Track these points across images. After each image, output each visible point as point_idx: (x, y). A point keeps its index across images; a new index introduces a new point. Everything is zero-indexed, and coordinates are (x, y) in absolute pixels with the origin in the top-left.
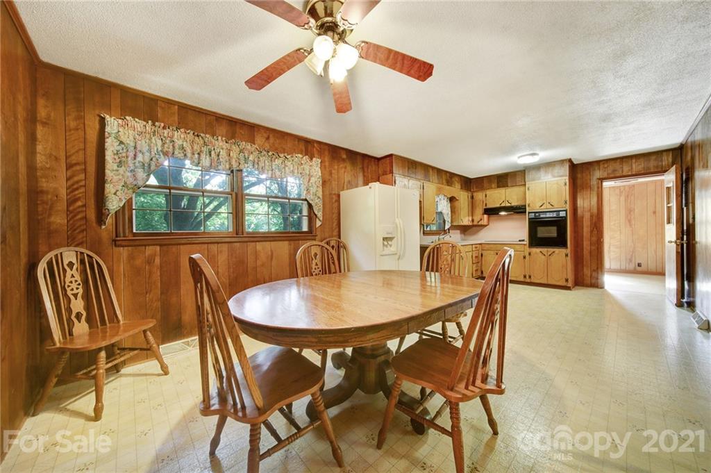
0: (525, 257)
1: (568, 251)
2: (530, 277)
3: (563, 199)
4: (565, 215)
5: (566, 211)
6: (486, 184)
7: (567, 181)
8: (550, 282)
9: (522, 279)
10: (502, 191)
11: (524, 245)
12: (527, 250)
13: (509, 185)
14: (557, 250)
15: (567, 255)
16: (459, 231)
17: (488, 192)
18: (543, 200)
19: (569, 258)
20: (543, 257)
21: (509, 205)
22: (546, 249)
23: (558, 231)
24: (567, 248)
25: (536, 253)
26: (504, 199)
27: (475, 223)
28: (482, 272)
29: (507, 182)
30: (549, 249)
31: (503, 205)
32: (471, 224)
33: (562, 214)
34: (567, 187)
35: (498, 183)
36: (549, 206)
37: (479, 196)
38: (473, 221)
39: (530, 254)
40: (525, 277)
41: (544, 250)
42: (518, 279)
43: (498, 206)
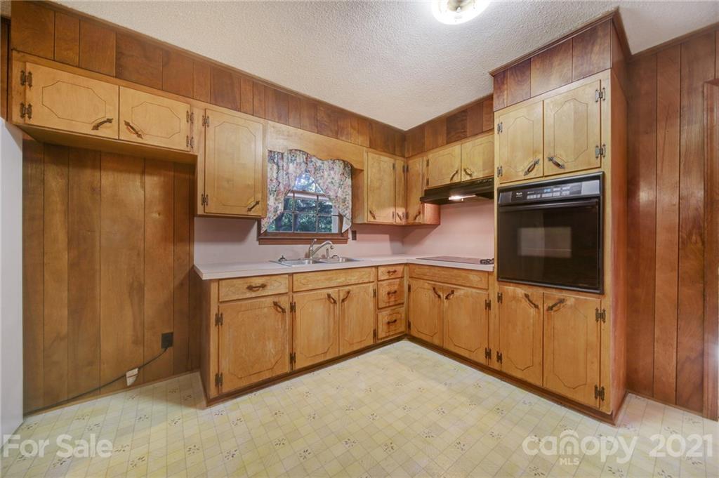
0: (488, 305)
1: (608, 302)
2: (500, 358)
3: (594, 140)
4: (597, 192)
5: (601, 178)
6: (428, 141)
7: (607, 85)
8: (550, 386)
9: (481, 359)
10: (456, 148)
11: (489, 273)
12: (495, 287)
13: (468, 134)
14: (571, 298)
15: (601, 316)
16: (387, 236)
17: (432, 156)
18: (535, 152)
19: (608, 325)
20: (532, 311)
21: (468, 178)
22: (541, 291)
23: (576, 241)
24: (602, 293)
25: (514, 298)
26: (457, 166)
27: (411, 220)
28: (409, 326)
29: (464, 127)
30: (548, 292)
31: (456, 180)
32: (403, 222)
33: (589, 188)
34: (607, 105)
35: (448, 133)
36: (550, 169)
37: (417, 165)
38: (407, 215)
39: (500, 298)
40: (488, 354)
41: (536, 292)
42: (473, 357)
43: (448, 182)
